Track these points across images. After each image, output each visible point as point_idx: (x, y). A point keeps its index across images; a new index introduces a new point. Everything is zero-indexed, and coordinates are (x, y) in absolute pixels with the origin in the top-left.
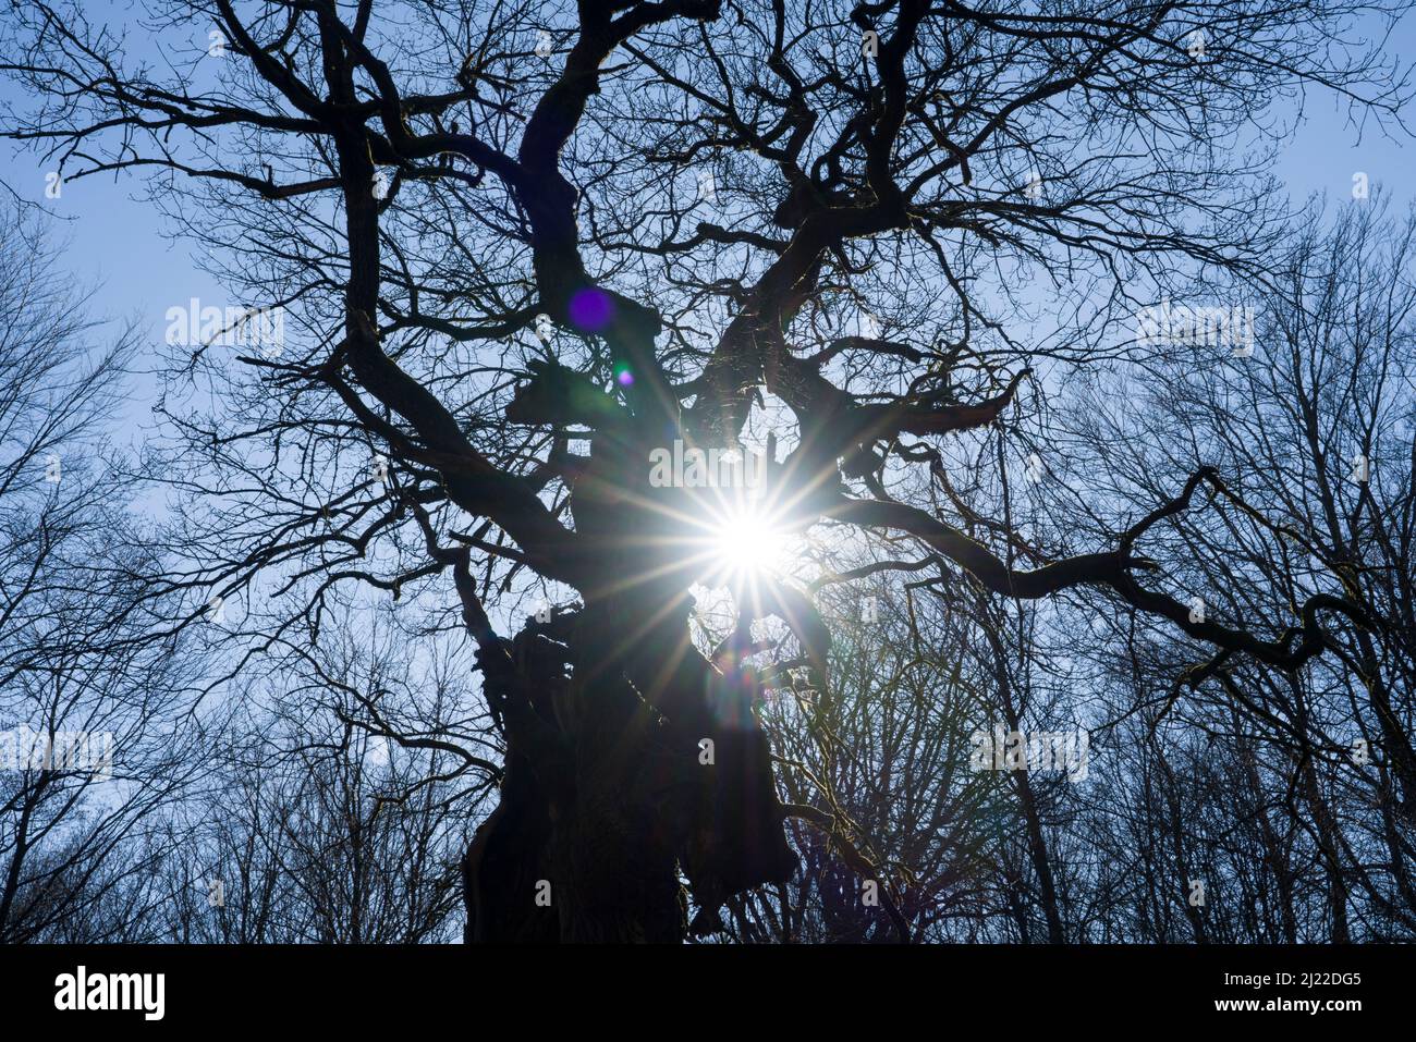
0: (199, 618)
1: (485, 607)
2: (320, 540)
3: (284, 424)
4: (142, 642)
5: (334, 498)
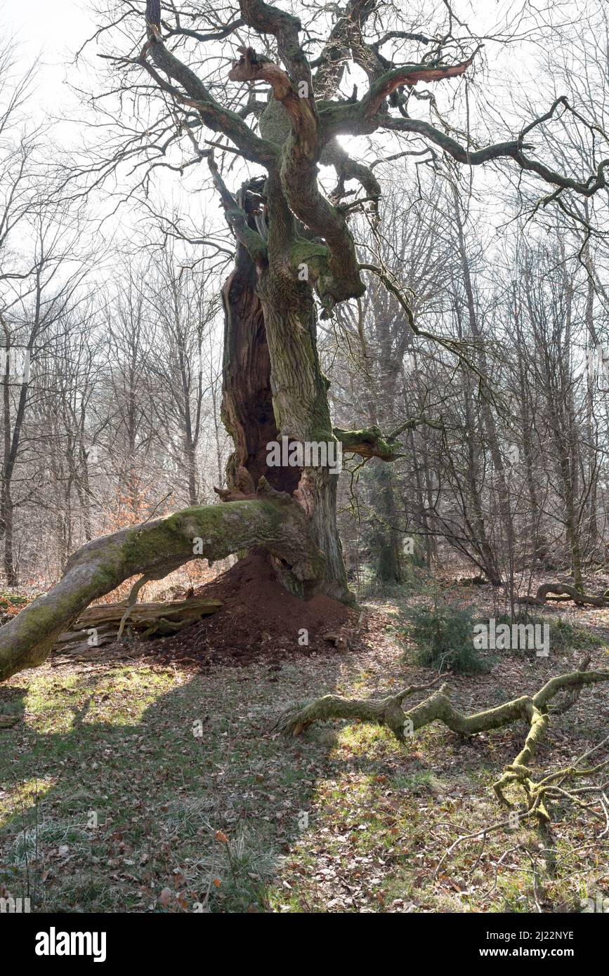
0: (95, 187)
1: (223, 178)
2: (144, 148)
3: (123, 88)
4: (74, 198)
5: (150, 126)
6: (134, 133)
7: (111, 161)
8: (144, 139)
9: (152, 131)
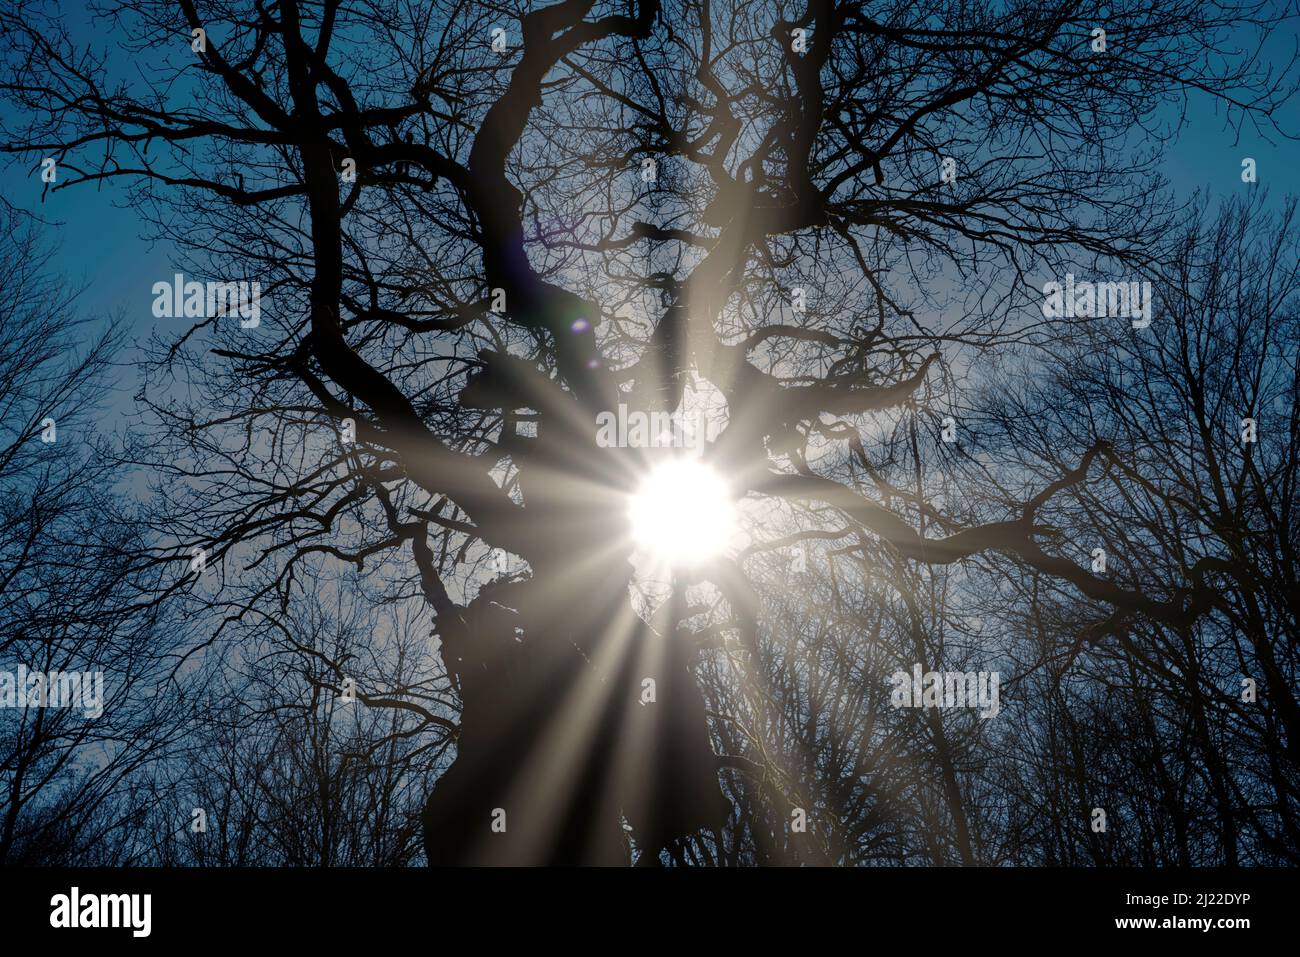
0: (178, 590)
1: (442, 577)
2: (290, 517)
3: (255, 411)
4: (126, 613)
5: (302, 478)
6: (269, 489)
7: (216, 541)
8: (290, 502)
9: (307, 486)
